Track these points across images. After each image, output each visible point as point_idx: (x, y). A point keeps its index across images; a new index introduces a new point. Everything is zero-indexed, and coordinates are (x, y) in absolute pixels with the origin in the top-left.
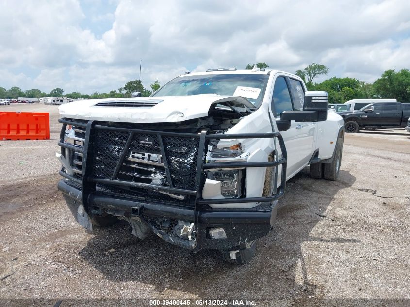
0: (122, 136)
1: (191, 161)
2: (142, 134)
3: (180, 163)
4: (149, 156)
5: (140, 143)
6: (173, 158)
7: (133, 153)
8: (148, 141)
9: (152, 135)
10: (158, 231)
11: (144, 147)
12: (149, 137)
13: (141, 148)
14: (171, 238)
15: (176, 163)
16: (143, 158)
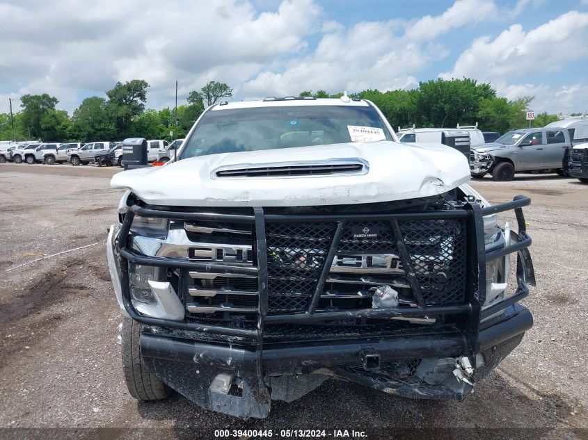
0: (317, 230)
1: (451, 258)
2: (356, 222)
3: (431, 264)
4: (370, 259)
5: (352, 238)
6: (418, 256)
7: (338, 258)
8: (369, 233)
9: (375, 223)
10: (384, 384)
11: (361, 244)
12: (369, 226)
13: (355, 248)
14: (417, 390)
15: (422, 265)
16: (359, 265)
